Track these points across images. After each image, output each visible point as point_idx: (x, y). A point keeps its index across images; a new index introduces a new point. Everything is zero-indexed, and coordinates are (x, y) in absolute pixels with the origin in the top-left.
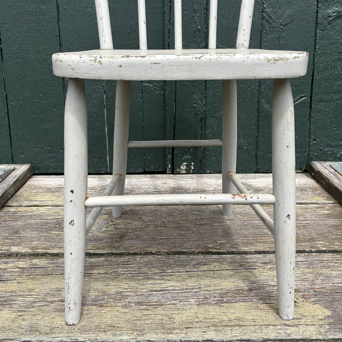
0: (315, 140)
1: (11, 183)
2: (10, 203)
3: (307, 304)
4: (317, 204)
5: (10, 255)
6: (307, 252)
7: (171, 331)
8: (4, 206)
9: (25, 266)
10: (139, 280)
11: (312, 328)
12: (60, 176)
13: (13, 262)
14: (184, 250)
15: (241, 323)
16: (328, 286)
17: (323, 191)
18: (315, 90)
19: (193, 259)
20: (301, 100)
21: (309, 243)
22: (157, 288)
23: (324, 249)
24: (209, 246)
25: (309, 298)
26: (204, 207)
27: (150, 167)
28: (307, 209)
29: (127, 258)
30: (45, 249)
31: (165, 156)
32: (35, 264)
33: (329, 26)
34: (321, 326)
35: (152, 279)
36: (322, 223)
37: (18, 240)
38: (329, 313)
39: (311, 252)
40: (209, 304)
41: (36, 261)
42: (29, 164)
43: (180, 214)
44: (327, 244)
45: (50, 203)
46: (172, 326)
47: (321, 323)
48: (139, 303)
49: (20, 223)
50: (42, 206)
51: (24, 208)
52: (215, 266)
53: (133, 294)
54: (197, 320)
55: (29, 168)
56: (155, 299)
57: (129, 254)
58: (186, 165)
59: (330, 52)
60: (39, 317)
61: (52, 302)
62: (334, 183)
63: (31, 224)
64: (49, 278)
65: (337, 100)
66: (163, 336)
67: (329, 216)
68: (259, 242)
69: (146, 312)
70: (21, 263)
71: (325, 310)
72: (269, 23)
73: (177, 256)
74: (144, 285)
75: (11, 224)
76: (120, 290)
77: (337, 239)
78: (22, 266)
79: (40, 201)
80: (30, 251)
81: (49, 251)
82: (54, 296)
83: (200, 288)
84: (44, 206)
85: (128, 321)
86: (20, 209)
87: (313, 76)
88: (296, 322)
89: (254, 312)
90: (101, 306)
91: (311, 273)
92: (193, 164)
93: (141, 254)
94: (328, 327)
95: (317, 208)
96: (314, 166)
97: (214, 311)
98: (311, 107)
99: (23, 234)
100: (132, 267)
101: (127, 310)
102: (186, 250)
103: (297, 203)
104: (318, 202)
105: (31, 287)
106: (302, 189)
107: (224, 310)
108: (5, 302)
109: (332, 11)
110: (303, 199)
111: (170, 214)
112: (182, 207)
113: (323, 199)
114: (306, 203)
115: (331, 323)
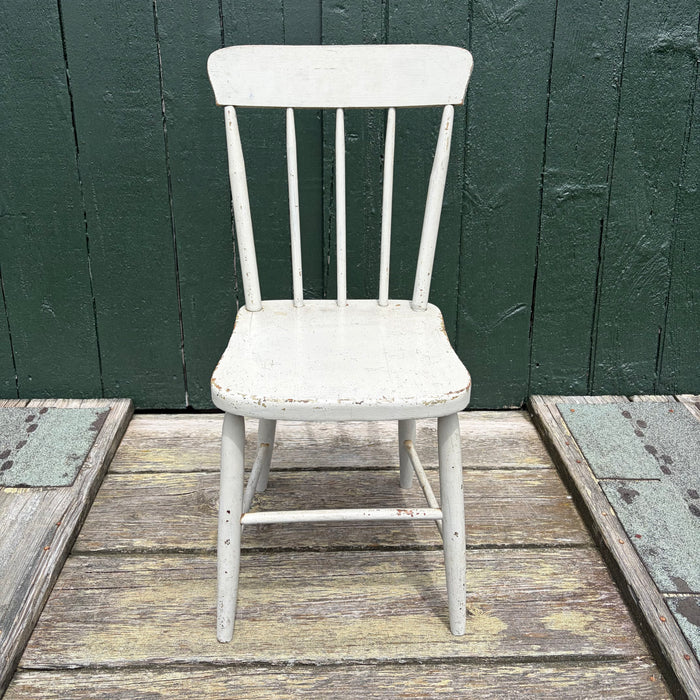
0: (538, 365)
1: (112, 438)
2: (114, 467)
3: (484, 616)
4: (528, 469)
5: (134, 552)
6: (499, 547)
7: (331, 649)
8: (107, 473)
9: (156, 568)
10: (294, 586)
11: (482, 645)
12: (174, 416)
13: (141, 561)
14: (349, 545)
15: (408, 640)
16: (512, 593)
17: (541, 445)
18: (540, 294)
19: (359, 557)
20: (518, 310)
21: (503, 534)
22: (316, 596)
23: (520, 542)
24: (381, 537)
25: (487, 609)
26: (377, 473)
28: (513, 477)
29: (279, 556)
30: (176, 542)
32: (169, 565)
33: (558, 210)
34: (493, 642)
35: (310, 584)
36: (526, 501)
37: (139, 529)
38: (504, 626)
39: (503, 547)
40: (375, 617)
41: (168, 560)
42: (129, 400)
43: (345, 486)
44: (525, 534)
45: (168, 467)
46: (333, 644)
47: (494, 638)
48: (297, 616)
49: (135, 502)
50: (158, 472)
51: (136, 476)
52: (384, 568)
53: (289, 605)
54: (361, 636)
55: (130, 407)
56: (315, 611)
57: (280, 550)
59: (559, 244)
60: (187, 634)
61: (198, 615)
62: (554, 439)
63: (150, 504)
64: (189, 585)
65: (570, 310)
66: (324, 655)
67: (538, 490)
69: (304, 627)
70: (151, 563)
71: (502, 624)
72: (474, 205)
73: (340, 553)
74: (301, 592)
75: (124, 502)
76: (274, 599)
77: (539, 527)
78: (153, 568)
79: (155, 463)
80: (158, 546)
81: (182, 546)
82: (198, 607)
83: (365, 596)
84: (161, 472)
85: (286, 637)
86: (130, 477)
87: (536, 277)
88: (467, 638)
89: (423, 626)
90: (254, 620)
91: (497, 576)
93: (295, 550)
94: (499, 643)
95: (527, 476)
96: (533, 404)
97: (379, 626)
98: (532, 320)
99: (143, 519)
100: (286, 569)
101: (283, 625)
102: (351, 544)
103: (501, 468)
104: (531, 466)
105: (169, 595)
106: (512, 442)
107: (391, 624)
108: (145, 616)
109: (563, 189)
110: (510, 460)
111: (331, 487)
112: (347, 474)
113: (537, 461)
114: (513, 468)
115: (504, 639)
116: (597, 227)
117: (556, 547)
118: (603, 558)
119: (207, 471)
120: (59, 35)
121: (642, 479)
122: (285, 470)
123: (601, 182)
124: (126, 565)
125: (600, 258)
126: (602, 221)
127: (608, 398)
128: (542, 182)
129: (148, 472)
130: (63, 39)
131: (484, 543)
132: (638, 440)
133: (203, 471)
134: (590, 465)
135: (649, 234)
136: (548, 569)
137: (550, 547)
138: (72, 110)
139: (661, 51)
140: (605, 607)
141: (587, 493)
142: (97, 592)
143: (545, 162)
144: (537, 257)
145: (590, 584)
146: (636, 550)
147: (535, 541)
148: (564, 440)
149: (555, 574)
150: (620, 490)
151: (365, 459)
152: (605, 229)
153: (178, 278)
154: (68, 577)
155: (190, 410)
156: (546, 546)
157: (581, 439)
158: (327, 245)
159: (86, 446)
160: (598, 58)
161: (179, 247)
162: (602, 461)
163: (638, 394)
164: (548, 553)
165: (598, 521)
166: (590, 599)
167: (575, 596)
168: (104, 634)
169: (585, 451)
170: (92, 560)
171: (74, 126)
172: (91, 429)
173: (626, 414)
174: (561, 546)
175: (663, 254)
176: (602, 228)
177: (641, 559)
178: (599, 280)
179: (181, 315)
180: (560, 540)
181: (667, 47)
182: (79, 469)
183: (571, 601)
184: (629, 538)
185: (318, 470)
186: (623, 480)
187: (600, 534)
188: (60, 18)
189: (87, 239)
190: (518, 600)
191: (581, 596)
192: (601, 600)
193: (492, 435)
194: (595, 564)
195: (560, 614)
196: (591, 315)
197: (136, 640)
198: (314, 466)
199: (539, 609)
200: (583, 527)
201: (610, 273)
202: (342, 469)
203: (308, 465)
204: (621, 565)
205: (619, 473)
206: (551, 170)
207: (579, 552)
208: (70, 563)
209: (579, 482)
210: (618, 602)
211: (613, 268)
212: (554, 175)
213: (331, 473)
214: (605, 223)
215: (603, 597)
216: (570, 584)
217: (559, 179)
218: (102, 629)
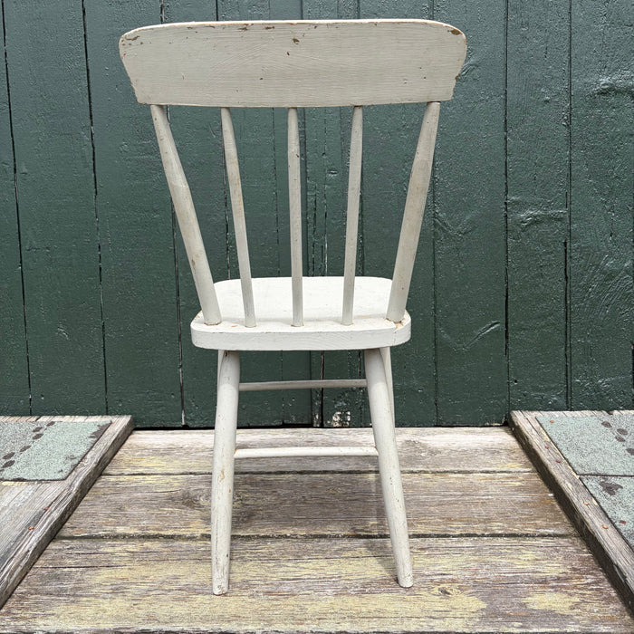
0: (516, 381)
1: (109, 444)
2: (108, 470)
3: (462, 596)
4: (510, 472)
5: (117, 537)
6: (478, 536)
7: (301, 622)
8: (101, 475)
9: (135, 550)
10: (269, 567)
11: (459, 621)
12: (170, 432)
13: (121, 545)
14: (326, 533)
15: (381, 615)
16: (492, 576)
17: (523, 454)
18: (512, 314)
19: (335, 544)
20: (493, 328)
21: (483, 525)
22: (290, 576)
23: (500, 532)
24: (358, 527)
25: (466, 590)
26: (359, 476)
27: (289, 418)
28: (494, 479)
29: (255, 542)
30: (157, 529)
31: (312, 403)
32: (147, 548)
33: (523, 234)
34: (470, 619)
35: (284, 566)
36: (506, 498)
37: (124, 518)
38: (484, 605)
39: (483, 535)
40: (348, 594)
41: (147, 544)
42: (130, 416)
43: (326, 486)
44: (505, 525)
45: (159, 470)
46: (304, 617)
47: (472, 615)
48: (269, 593)
49: (124, 497)
50: (149, 474)
51: (127, 477)
52: (361, 552)
53: (262, 583)
54: (332, 611)
55: (130, 422)
56: (288, 588)
57: (258, 537)
58: (340, 415)
59: (527, 266)
60: (157, 606)
61: (170, 591)
62: (534, 444)
63: (138, 499)
64: (165, 565)
65: (543, 327)
66: (293, 627)
67: (519, 489)
68: (421, 523)
69: (275, 603)
70: (130, 546)
71: (481, 603)
72: (444, 231)
73: (317, 540)
74: (274, 573)
75: (113, 498)
76: (247, 578)
77: (520, 520)
78: (132, 550)
79: (148, 467)
80: (139, 532)
81: (162, 533)
82: (170, 584)
83: (340, 577)
84: (152, 474)
85: (255, 611)
86: (122, 478)
87: (507, 297)
88: (444, 614)
89: (397, 604)
91: (476, 561)
92: (349, 413)
93: (273, 537)
94: (478, 620)
95: (508, 478)
96: (514, 418)
97: (352, 602)
98: (507, 337)
99: (129, 511)
100: (262, 553)
101: (254, 600)
102: (329, 533)
103: (482, 472)
104: (511, 470)
105: (144, 574)
106: (494, 452)
107: (364, 601)
108: (117, 590)
109: (526, 215)
110: (491, 465)
111: (313, 486)
112: (329, 477)
113: (519, 466)
114: (494, 472)
115: (483, 616)
116: (561, 248)
117: (538, 536)
118: (588, 546)
119: (195, 474)
120: (86, 99)
121: (625, 476)
122: (269, 473)
123: (561, 207)
124: (106, 548)
125: (566, 278)
126: (565, 243)
127: (587, 413)
128: (506, 209)
129: (139, 474)
130: (90, 102)
131: (463, 533)
132: (619, 445)
133: (191, 473)
134: (570, 464)
135: (611, 255)
136: (530, 555)
137: (533, 536)
138: (94, 159)
139: (603, 93)
140: (592, 589)
141: (568, 487)
142: (74, 570)
143: (507, 191)
144: (506, 278)
145: (575, 569)
146: (620, 534)
147: (516, 531)
148: (543, 445)
149: (537, 560)
150: (601, 484)
151: (348, 465)
152: (568, 251)
153: (178, 303)
154: (49, 557)
155: (186, 427)
156: (527, 535)
157: (560, 444)
158: (311, 269)
159: (84, 449)
160: (547, 101)
161: (181, 275)
162: (582, 461)
163: (618, 409)
164: (529, 542)
165: (580, 510)
166: (575, 582)
167: (558, 579)
168: (74, 606)
169: (565, 453)
170: (75, 543)
171: (94, 172)
172: (91, 437)
173: (606, 424)
174: (543, 536)
175: (627, 272)
176: (566, 250)
177: (627, 542)
178: (568, 298)
179: (180, 337)
180: (542, 531)
181: (610, 89)
182: (75, 467)
183: (554, 584)
184: (613, 524)
185: (301, 473)
186: (605, 476)
187: (583, 522)
188: (89, 86)
189: (100, 269)
190: (498, 582)
191: (566, 579)
192: (587, 584)
193: (475, 446)
194: (579, 551)
195: (543, 596)
196: (563, 331)
197: (105, 611)
198: (298, 470)
199: (520, 590)
200: (566, 520)
201: (578, 291)
202: (325, 472)
203: (292, 469)
204: (606, 547)
205: (600, 470)
206: (513, 198)
207: (562, 541)
208: (52, 546)
209: (559, 478)
210: (606, 585)
211: (580, 287)
212: (516, 202)
213: (314, 476)
214: (568, 244)
215: (589, 581)
216: (553, 569)
217: (521, 206)
218: (73, 602)
